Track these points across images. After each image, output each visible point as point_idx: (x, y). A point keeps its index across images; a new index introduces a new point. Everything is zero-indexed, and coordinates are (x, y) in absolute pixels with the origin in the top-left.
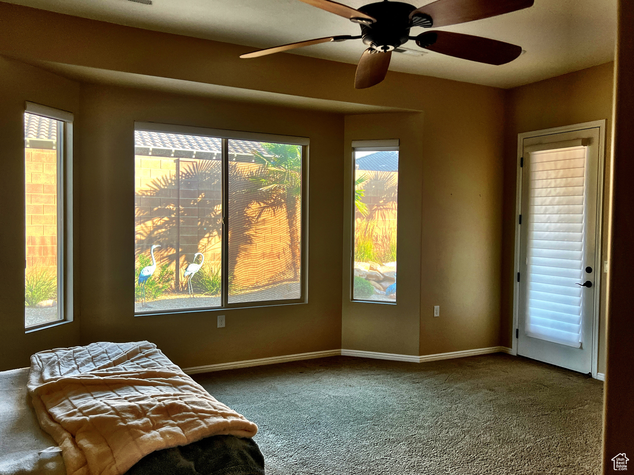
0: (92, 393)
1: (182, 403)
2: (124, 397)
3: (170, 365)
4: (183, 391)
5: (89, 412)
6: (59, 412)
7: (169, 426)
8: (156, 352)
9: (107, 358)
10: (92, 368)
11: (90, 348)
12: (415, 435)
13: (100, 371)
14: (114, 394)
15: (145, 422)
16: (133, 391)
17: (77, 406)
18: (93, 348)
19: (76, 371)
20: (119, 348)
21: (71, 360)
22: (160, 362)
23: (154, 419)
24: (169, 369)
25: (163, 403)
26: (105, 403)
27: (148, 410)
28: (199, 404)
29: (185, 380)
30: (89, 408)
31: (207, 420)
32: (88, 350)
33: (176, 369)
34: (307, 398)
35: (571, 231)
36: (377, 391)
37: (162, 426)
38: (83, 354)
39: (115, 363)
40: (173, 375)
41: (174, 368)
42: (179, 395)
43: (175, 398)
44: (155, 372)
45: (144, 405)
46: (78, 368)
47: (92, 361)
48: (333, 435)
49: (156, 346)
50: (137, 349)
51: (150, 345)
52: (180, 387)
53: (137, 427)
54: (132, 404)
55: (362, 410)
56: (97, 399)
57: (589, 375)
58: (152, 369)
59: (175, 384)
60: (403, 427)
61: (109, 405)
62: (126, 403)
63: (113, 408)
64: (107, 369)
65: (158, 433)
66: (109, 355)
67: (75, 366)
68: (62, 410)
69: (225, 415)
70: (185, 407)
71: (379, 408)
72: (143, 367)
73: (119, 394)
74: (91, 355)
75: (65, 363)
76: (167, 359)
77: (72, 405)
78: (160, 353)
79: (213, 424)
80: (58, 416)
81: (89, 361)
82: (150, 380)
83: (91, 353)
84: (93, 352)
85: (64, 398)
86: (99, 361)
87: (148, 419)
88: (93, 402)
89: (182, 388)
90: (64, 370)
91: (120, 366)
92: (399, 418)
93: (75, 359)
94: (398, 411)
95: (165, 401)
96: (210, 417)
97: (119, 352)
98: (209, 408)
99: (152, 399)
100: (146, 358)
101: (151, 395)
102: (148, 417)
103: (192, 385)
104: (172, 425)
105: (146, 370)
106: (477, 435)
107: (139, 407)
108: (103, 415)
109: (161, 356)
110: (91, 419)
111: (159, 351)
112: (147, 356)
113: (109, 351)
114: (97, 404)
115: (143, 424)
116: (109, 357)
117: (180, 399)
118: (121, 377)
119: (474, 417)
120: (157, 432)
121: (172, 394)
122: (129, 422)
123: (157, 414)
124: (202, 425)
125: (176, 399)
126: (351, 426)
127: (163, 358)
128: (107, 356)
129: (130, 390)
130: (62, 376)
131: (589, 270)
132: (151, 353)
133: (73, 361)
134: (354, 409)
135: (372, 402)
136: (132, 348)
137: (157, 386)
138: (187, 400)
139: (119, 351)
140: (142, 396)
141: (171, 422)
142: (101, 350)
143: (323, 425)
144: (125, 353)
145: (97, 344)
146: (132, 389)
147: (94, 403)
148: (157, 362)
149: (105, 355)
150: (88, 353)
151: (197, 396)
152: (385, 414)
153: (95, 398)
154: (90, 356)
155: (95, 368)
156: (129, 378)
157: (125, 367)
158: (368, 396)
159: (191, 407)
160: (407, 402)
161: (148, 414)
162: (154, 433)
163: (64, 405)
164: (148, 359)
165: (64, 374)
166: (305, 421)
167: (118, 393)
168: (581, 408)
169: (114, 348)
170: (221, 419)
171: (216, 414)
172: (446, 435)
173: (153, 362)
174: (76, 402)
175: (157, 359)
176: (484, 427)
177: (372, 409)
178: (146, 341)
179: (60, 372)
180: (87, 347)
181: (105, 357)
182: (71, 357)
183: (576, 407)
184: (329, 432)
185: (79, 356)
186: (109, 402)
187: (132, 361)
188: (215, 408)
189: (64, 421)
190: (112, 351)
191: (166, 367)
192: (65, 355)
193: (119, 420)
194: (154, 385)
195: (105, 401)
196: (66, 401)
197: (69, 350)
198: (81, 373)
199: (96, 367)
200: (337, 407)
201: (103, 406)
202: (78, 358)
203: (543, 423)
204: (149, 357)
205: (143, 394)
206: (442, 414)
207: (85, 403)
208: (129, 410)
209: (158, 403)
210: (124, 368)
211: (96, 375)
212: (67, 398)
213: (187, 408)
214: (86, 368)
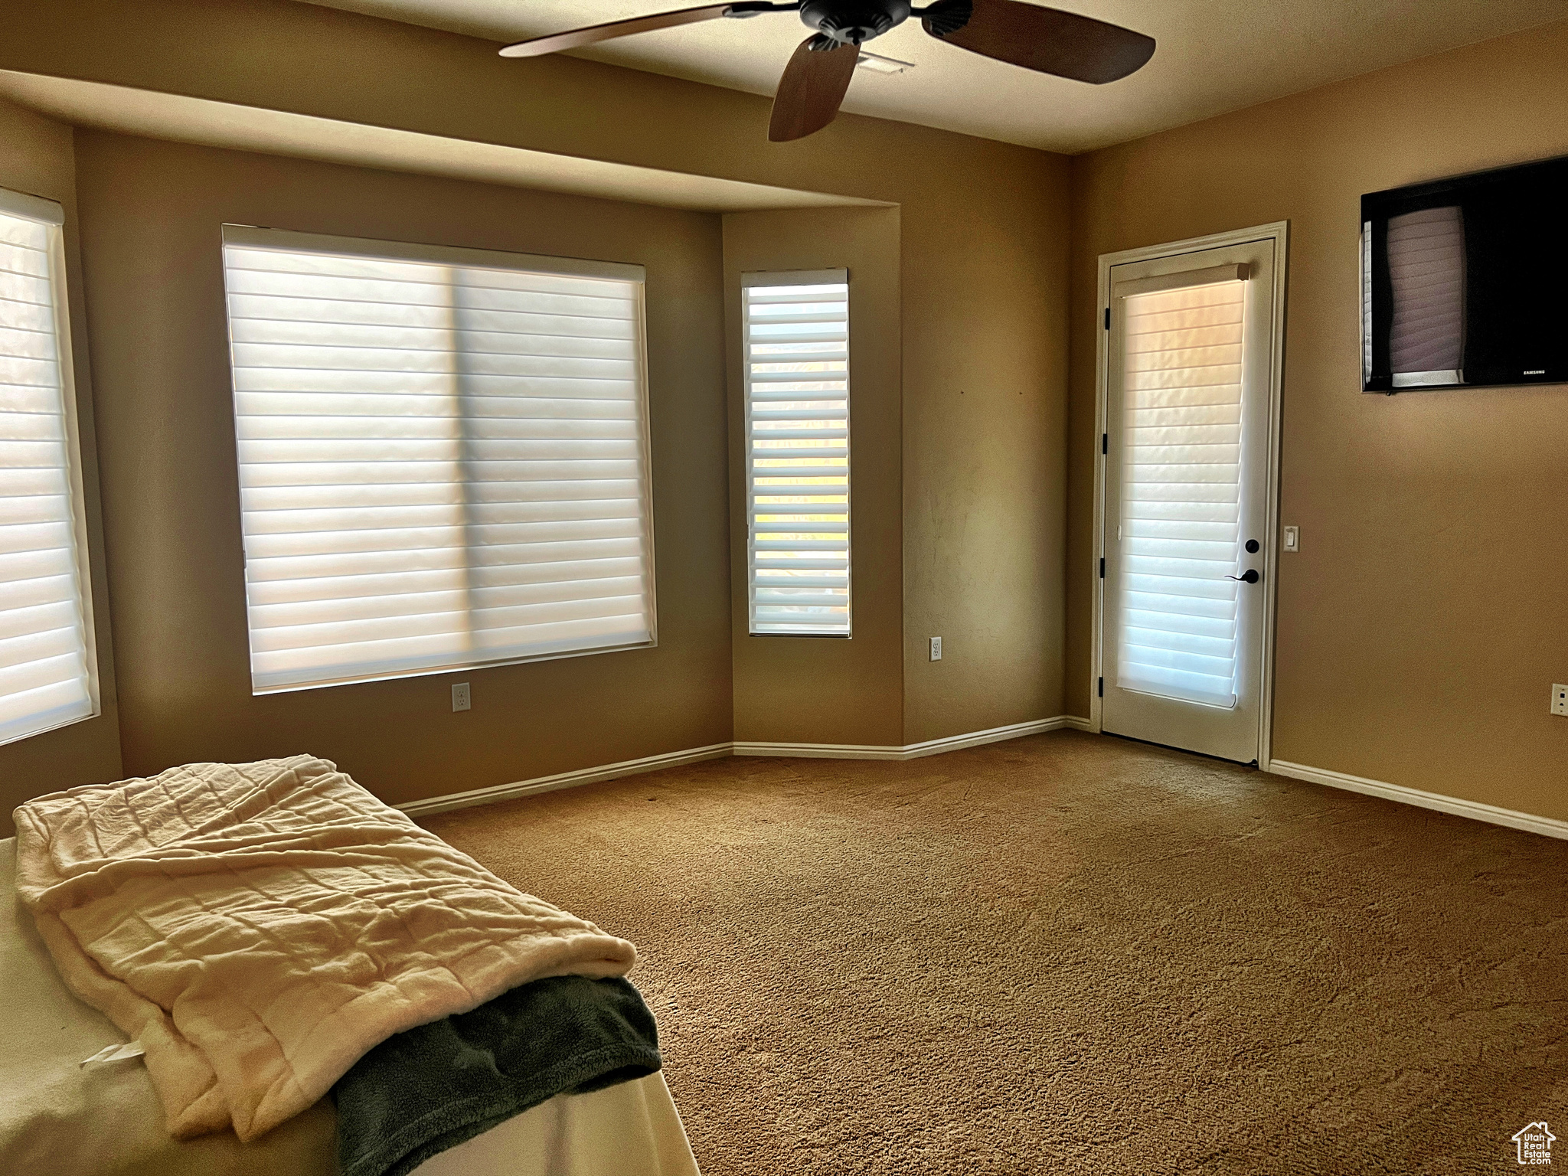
0: (198, 896)
1: (440, 904)
2: (285, 899)
3: (382, 810)
4: (431, 872)
5: (198, 946)
6: (114, 952)
7: (419, 968)
8: (340, 780)
9: (218, 804)
10: (182, 830)
11: (168, 780)
12: (924, 919)
13: (208, 838)
14: (257, 896)
15: (357, 962)
16: (303, 883)
17: (165, 932)
18: (174, 781)
19: (142, 841)
20: (242, 775)
21: (124, 813)
22: (354, 804)
23: (379, 953)
24: (381, 820)
25: (393, 908)
26: (239, 919)
27: (359, 930)
28: (483, 906)
29: (427, 844)
30: (201, 937)
31: (513, 944)
32: (163, 785)
33: (398, 818)
34: (675, 857)
35: (1216, 461)
36: (824, 828)
37: (400, 967)
38: (151, 797)
39: (240, 815)
40: (397, 835)
41: (393, 817)
42: (426, 885)
43: (419, 894)
44: (351, 830)
45: (345, 917)
46: (145, 834)
47: (180, 813)
48: (747, 934)
49: (335, 765)
50: (290, 776)
51: (320, 764)
52: (421, 864)
53: (336, 976)
54: (313, 917)
55: (800, 873)
56: (215, 910)
57: (1253, 766)
58: (340, 823)
59: (406, 858)
60: (894, 904)
61: (251, 925)
62: (297, 918)
63: (266, 933)
64: (225, 830)
65: (394, 987)
66: (221, 794)
67: (136, 828)
68: (123, 946)
69: (553, 928)
70: (450, 914)
71: (837, 866)
72: (315, 820)
73: (271, 893)
74: (172, 798)
75: (109, 822)
76: (371, 797)
77: (149, 928)
78: (349, 783)
79: (530, 952)
80: (115, 964)
81: (172, 815)
82: (342, 852)
83: (174, 791)
84: (178, 790)
85: (126, 913)
86: (196, 811)
87: (365, 955)
88: (204, 919)
89: (425, 867)
90: (109, 842)
91: (257, 822)
92: (882, 884)
93: (132, 811)
94: (878, 871)
95: (396, 905)
96: (518, 935)
97: (246, 785)
98: (511, 912)
99: (362, 901)
100: (316, 798)
101: (355, 891)
102: (363, 948)
103: (448, 858)
104: (428, 965)
105: (324, 826)
106: (1055, 910)
107: (332, 925)
108: (243, 952)
109: (352, 789)
110: (210, 964)
111: (346, 777)
112: (318, 792)
113: (216, 784)
114: (217, 924)
115: (352, 968)
116: (220, 799)
117: (433, 895)
118: (266, 849)
119: (1041, 870)
120: (392, 984)
121: (408, 882)
122: (314, 966)
123: (384, 938)
124: (503, 957)
125: (424, 897)
126: (783, 911)
127: (360, 794)
128: (215, 798)
129: (294, 881)
130: (106, 856)
131: (1252, 546)
132: (328, 782)
133: (129, 817)
134: (782, 873)
135: (817, 854)
136: (278, 775)
137: (361, 865)
138: (450, 896)
139: (243, 784)
140: (331, 894)
141: (424, 956)
142: (196, 783)
143: (720, 913)
144: (262, 788)
145: (183, 769)
146: (298, 876)
147: (210, 923)
148: (347, 804)
149: (211, 796)
150: (164, 792)
151: (470, 883)
152: (852, 879)
153: (206, 909)
154: (170, 802)
155: (189, 830)
156: (288, 851)
157: (269, 822)
158: (807, 841)
159: (467, 914)
160: (894, 849)
161: (360, 941)
162: (384, 988)
163: (126, 931)
164: (323, 800)
165: (110, 851)
166: (679, 908)
167: (267, 892)
168: (1250, 835)
169: (229, 777)
170: (547, 940)
171: (531, 928)
172: (990, 913)
173: (336, 805)
174: (159, 923)
175: (344, 797)
176: (1065, 892)
177: (822, 868)
178: (307, 756)
179: (99, 847)
180: (160, 777)
181: (211, 802)
182: (122, 807)
183: (1241, 833)
184: (736, 928)
185: (141, 802)
186: (252, 917)
187: (282, 807)
188: (525, 912)
189: (136, 974)
190: (227, 784)
191: (374, 816)
192: (105, 802)
193: (288, 963)
194: (355, 863)
195: (239, 914)
196: (130, 922)
197: (112, 788)
198: (155, 846)
199: (192, 827)
200: (745, 871)
201: (236, 928)
202: (140, 807)
203: (1183, 873)
204: (324, 794)
205: (331, 888)
206: (973, 868)
207: (183, 923)
208: (309, 935)
209: (380, 911)
210: (266, 825)
211: (200, 848)
212: (131, 915)
213: (457, 917)
214: (165, 833)
